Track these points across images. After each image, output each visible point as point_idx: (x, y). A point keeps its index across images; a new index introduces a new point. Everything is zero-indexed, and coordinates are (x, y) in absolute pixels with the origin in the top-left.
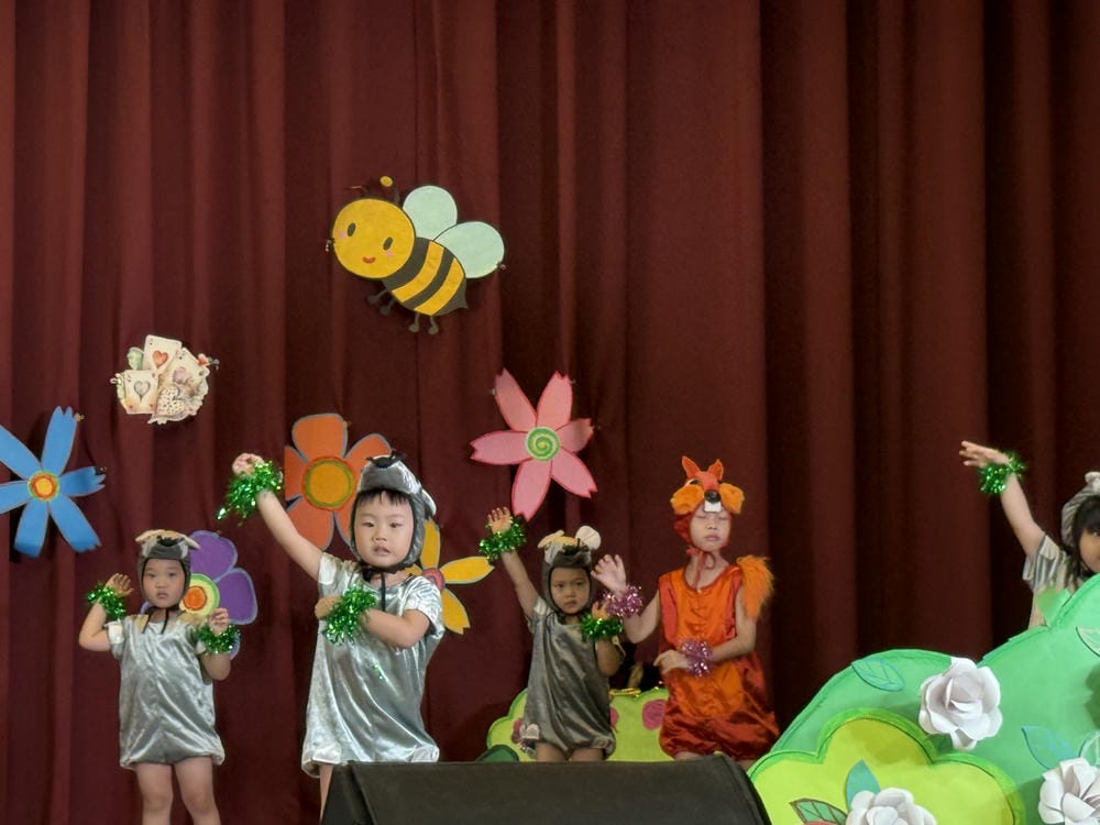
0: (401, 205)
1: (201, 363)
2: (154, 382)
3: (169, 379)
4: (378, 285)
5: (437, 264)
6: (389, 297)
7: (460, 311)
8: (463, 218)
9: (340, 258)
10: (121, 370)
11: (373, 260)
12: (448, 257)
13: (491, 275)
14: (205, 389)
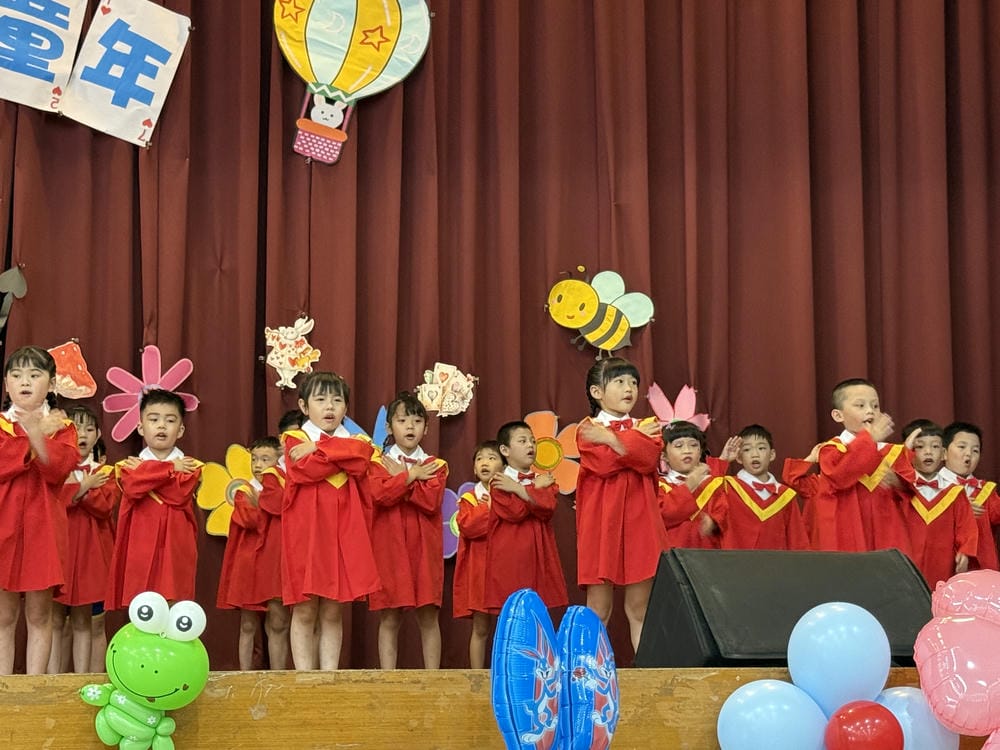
0: (590, 283)
1: (468, 380)
2: (440, 391)
3: (449, 389)
4: (576, 332)
5: (613, 319)
6: (583, 339)
7: (627, 347)
8: (628, 290)
9: (553, 317)
10: (420, 385)
11: (573, 317)
12: (619, 315)
13: (645, 326)
14: (471, 396)
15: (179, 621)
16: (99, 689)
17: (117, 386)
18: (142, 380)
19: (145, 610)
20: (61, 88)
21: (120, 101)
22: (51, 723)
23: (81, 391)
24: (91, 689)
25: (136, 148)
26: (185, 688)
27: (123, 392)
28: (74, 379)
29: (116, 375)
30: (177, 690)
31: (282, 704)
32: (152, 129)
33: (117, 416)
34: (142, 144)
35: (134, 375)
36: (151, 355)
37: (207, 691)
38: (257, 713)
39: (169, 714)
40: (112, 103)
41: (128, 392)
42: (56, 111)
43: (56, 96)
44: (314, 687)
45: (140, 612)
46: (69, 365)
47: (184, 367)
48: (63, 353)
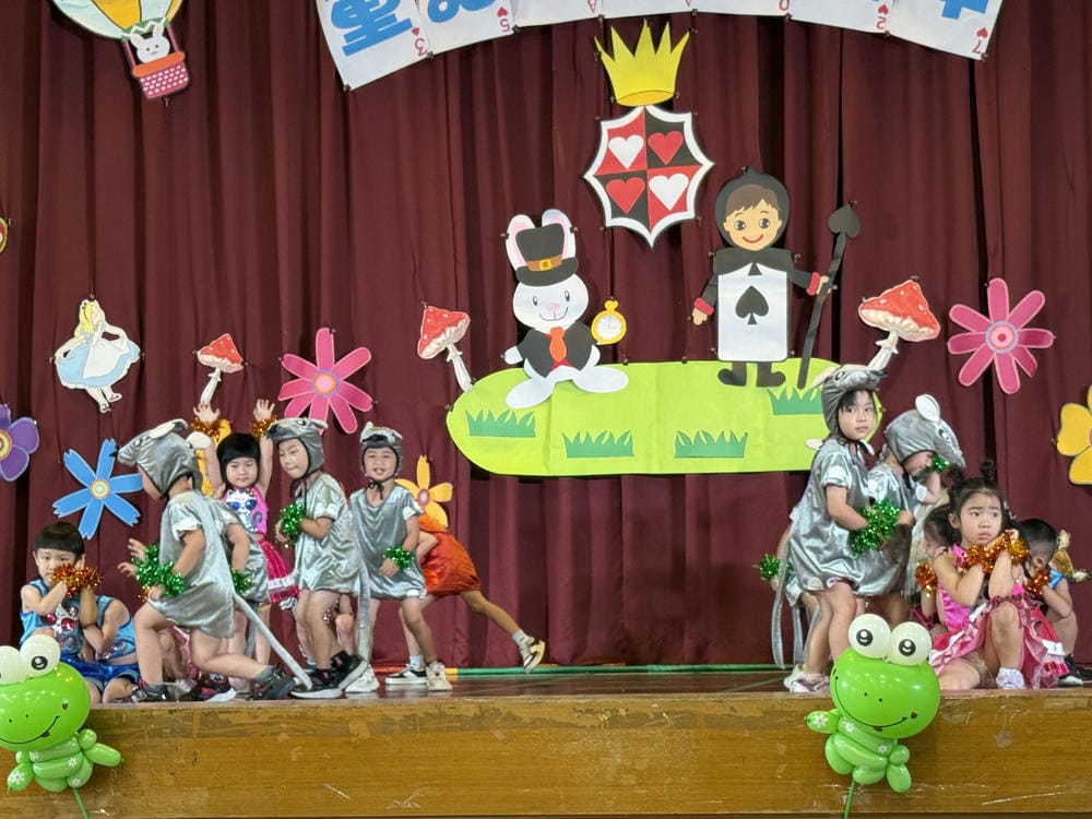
15: (902, 645)
16: (825, 716)
17: (960, 324)
18: (988, 316)
19: (864, 635)
20: (887, 6)
21: (951, 12)
22: (782, 749)
23: (923, 332)
24: (816, 717)
25: (971, 61)
26: (914, 716)
27: (968, 331)
28: (916, 320)
29: (959, 313)
30: (904, 719)
31: (1030, 731)
32: (988, 39)
33: (963, 359)
34: (978, 57)
35: (981, 312)
36: (998, 288)
37: (946, 717)
38: (1003, 742)
39: (902, 742)
40: (943, 15)
41: (974, 332)
42: (882, 31)
43: (882, 15)
44: (1065, 712)
45: (859, 636)
46: (909, 305)
47: (1035, 300)
48: (902, 293)
